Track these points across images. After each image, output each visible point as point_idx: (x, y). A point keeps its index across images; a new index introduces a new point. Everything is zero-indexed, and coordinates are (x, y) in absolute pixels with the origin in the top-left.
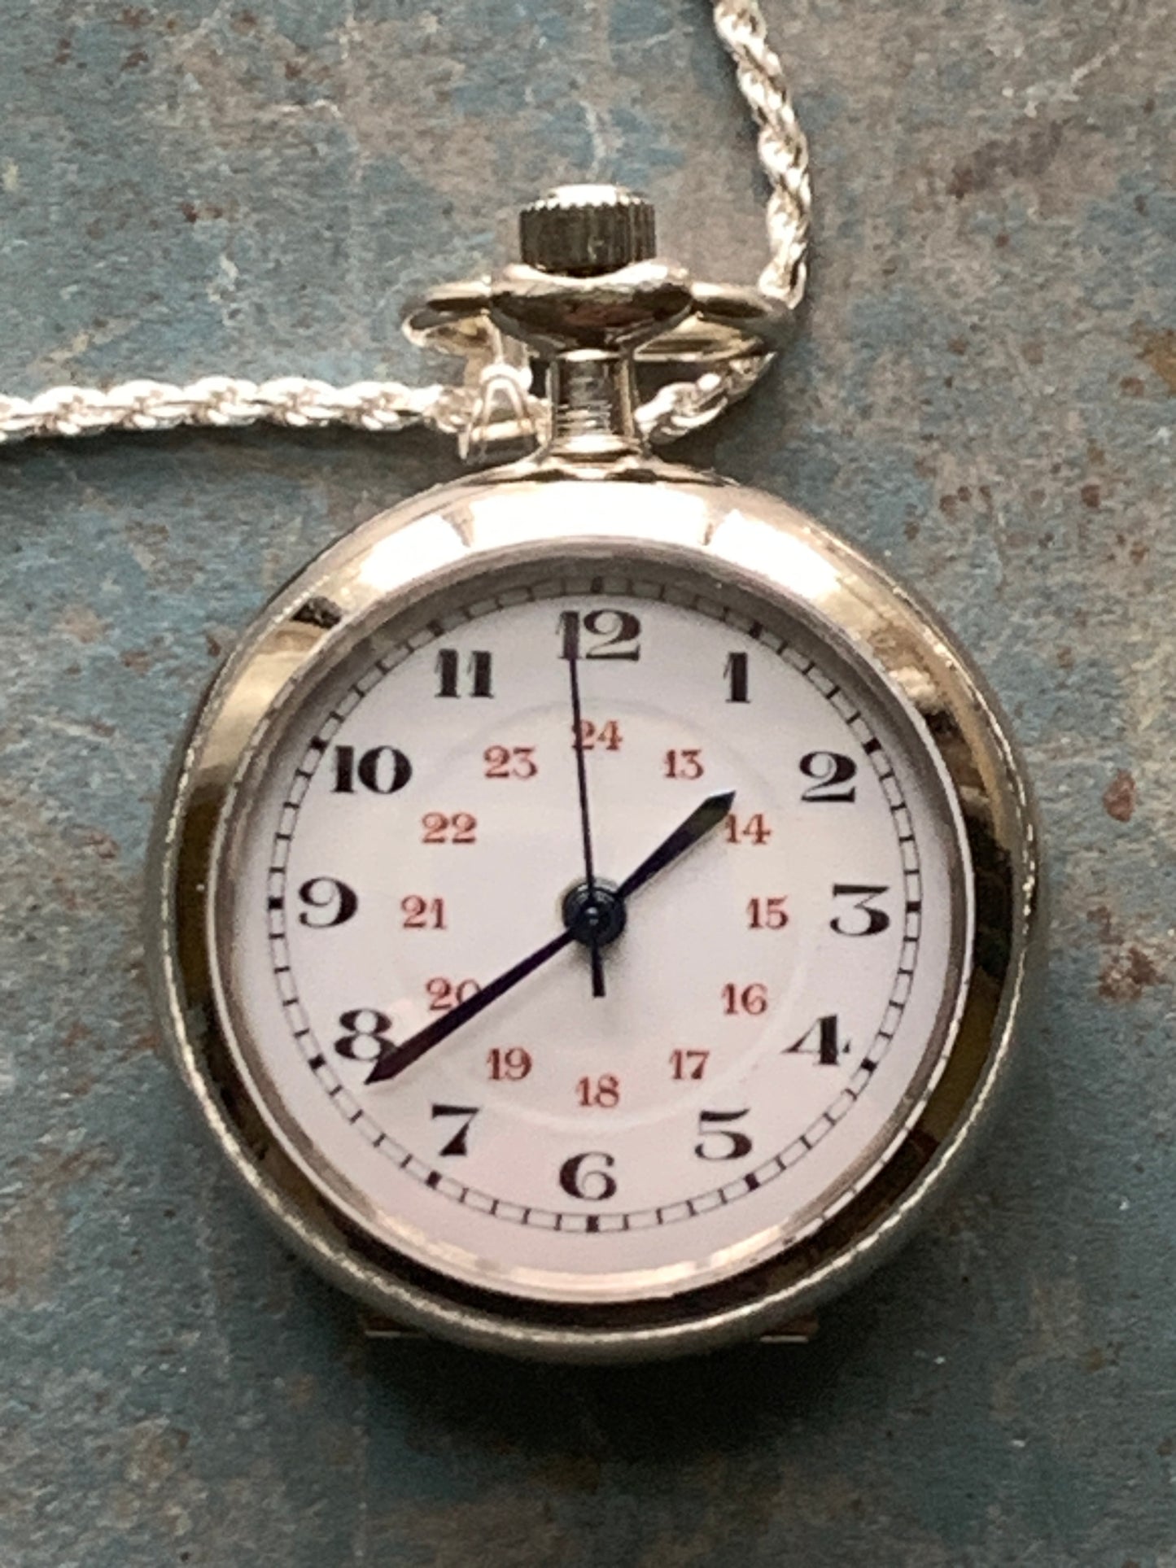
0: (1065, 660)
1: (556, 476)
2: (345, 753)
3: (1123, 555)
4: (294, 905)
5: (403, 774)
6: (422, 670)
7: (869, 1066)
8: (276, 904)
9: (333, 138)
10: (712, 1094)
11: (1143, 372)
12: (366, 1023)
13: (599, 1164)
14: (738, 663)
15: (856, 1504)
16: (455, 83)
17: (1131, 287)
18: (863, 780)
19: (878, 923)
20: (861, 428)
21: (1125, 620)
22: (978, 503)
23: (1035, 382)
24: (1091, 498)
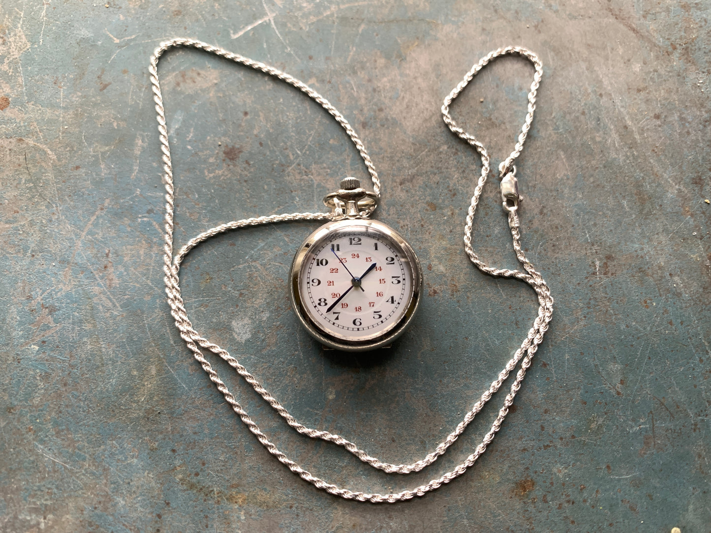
0: (420, 248)
1: (347, 219)
2: (318, 260)
3: (427, 233)
4: (311, 283)
5: (327, 263)
6: (329, 247)
7: (399, 303)
8: (308, 283)
9: (312, 180)
10: (375, 309)
11: (428, 208)
12: (323, 300)
13: (359, 320)
14: (376, 245)
15: (399, 373)
16: (329, 172)
17: (426, 197)
18: (395, 261)
19: (399, 282)
20: (389, 217)
21: (428, 242)
22: (406, 227)
23: (412, 210)
24: (422, 226)
